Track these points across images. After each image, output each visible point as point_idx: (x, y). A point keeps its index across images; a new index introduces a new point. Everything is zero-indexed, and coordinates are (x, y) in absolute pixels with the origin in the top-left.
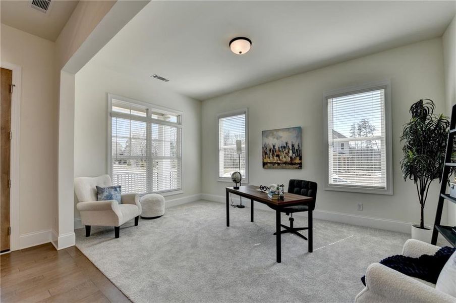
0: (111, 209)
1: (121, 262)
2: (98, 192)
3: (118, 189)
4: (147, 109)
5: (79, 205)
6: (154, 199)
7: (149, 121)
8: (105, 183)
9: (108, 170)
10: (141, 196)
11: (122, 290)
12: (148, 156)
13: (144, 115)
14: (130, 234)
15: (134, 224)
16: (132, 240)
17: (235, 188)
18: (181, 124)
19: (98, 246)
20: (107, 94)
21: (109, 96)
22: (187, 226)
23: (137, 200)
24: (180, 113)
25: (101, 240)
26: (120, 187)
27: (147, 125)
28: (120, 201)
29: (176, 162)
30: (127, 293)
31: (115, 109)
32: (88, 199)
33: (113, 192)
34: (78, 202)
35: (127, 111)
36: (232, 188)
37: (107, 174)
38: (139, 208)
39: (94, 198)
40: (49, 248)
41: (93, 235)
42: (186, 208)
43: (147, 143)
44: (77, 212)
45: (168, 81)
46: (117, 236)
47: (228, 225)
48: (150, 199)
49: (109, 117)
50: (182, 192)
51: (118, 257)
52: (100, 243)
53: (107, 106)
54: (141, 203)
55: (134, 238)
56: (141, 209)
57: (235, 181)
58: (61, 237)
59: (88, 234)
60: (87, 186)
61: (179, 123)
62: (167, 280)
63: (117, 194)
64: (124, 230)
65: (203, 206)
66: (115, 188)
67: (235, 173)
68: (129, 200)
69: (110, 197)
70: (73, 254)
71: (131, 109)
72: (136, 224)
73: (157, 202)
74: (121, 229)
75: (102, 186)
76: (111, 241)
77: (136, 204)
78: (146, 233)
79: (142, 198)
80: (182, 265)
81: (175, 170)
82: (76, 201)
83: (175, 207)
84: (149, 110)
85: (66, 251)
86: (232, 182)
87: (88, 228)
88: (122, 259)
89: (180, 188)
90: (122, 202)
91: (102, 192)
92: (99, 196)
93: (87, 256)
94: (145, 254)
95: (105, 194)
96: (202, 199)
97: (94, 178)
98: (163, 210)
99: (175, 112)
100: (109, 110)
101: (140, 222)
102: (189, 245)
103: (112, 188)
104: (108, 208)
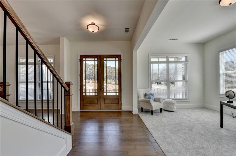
0: (150, 103)
1: (153, 124)
2: (145, 95)
3: (153, 95)
4: (167, 57)
5: (139, 99)
6: (170, 102)
7: (168, 62)
8: (148, 92)
9: (149, 87)
10: (164, 99)
11: (152, 134)
12: (168, 80)
13: (165, 60)
14: (157, 115)
15: (160, 112)
16: (158, 118)
17: (228, 102)
18: (188, 61)
19: (145, 116)
20: (148, 54)
21: (149, 55)
22: (189, 120)
23: (162, 101)
24: (187, 55)
25: (146, 114)
26: (154, 94)
27: (167, 65)
28: (154, 100)
29: (185, 83)
30: (153, 135)
31: (152, 60)
32: (142, 98)
33: (151, 96)
34: (139, 98)
35: (157, 60)
36: (226, 102)
37: (149, 88)
38: (162, 105)
39: (144, 97)
40: (131, 112)
41: (144, 112)
42: (191, 110)
43: (167, 74)
44: (139, 102)
45: (177, 39)
46: (152, 114)
47: (222, 126)
48: (168, 101)
49: (150, 64)
50: (189, 101)
51: (152, 122)
52: (146, 115)
53: (149, 59)
54: (164, 103)
55: (159, 117)
56: (163, 105)
57: (228, 97)
58: (134, 109)
59: (142, 111)
60: (142, 92)
61: (186, 61)
62: (171, 138)
63: (153, 97)
64: (155, 113)
65: (204, 112)
66: (152, 94)
67: (228, 91)
68: (158, 100)
69: (150, 98)
70: (137, 116)
71: (158, 58)
72: (161, 112)
73: (172, 104)
74: (154, 112)
75: (147, 93)
76: (150, 116)
77: (160, 102)
78: (165, 117)
79: (164, 101)
80: (181, 136)
81: (184, 88)
82: (138, 98)
83: (184, 109)
84: (168, 57)
85: (135, 114)
86: (226, 97)
87: (142, 108)
88: (153, 123)
89: (187, 98)
90: (155, 101)
91: (147, 96)
92: (146, 97)
93: (141, 118)
94: (163, 125)
95: (148, 96)
96: (204, 107)
97: (144, 90)
98: (175, 108)
99: (183, 55)
100: (149, 61)
101: (163, 111)
102: (187, 129)
103: (151, 94)
104: (149, 102)
